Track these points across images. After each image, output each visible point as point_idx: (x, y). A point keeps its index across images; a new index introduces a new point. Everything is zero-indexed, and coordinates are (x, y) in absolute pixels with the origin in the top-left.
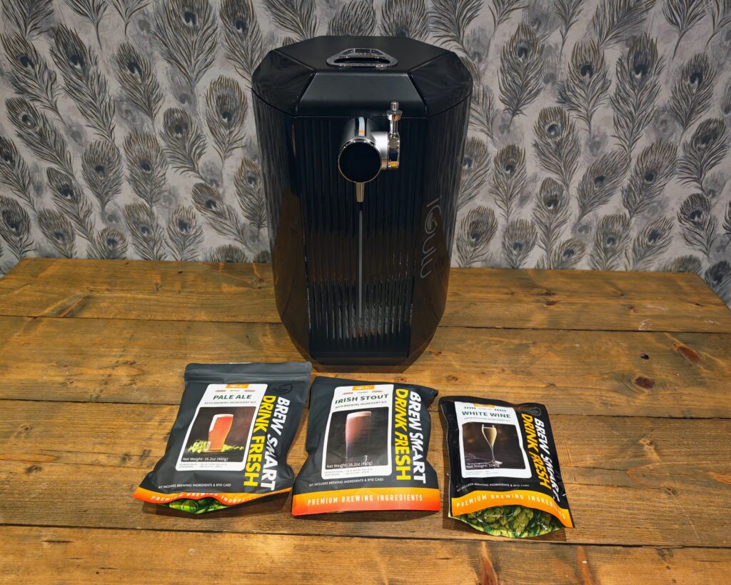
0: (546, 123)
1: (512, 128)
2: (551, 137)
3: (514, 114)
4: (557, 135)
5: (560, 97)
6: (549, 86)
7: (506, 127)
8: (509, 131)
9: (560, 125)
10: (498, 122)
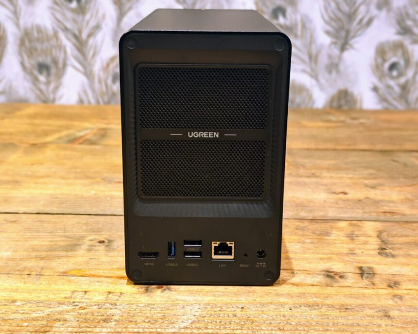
0: (384, 60)
1: (341, 67)
2: (393, 78)
3: (343, 49)
4: (400, 75)
5: (398, 27)
6: (383, 14)
7: (334, 66)
8: (338, 72)
9: (402, 62)
10: (323, 60)
